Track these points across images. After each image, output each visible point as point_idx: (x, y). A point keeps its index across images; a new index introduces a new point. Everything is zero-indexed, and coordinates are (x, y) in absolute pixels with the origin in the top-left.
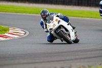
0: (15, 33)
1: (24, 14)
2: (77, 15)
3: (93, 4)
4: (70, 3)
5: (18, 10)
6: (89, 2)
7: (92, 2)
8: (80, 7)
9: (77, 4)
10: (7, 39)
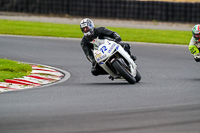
0: (43, 76)
1: (60, 38)
2: (164, 39)
3: (196, 17)
4: (151, 16)
5: (50, 30)
6: (188, 14)
7: (193, 14)
8: (170, 24)
9: (164, 17)
10: (28, 87)
